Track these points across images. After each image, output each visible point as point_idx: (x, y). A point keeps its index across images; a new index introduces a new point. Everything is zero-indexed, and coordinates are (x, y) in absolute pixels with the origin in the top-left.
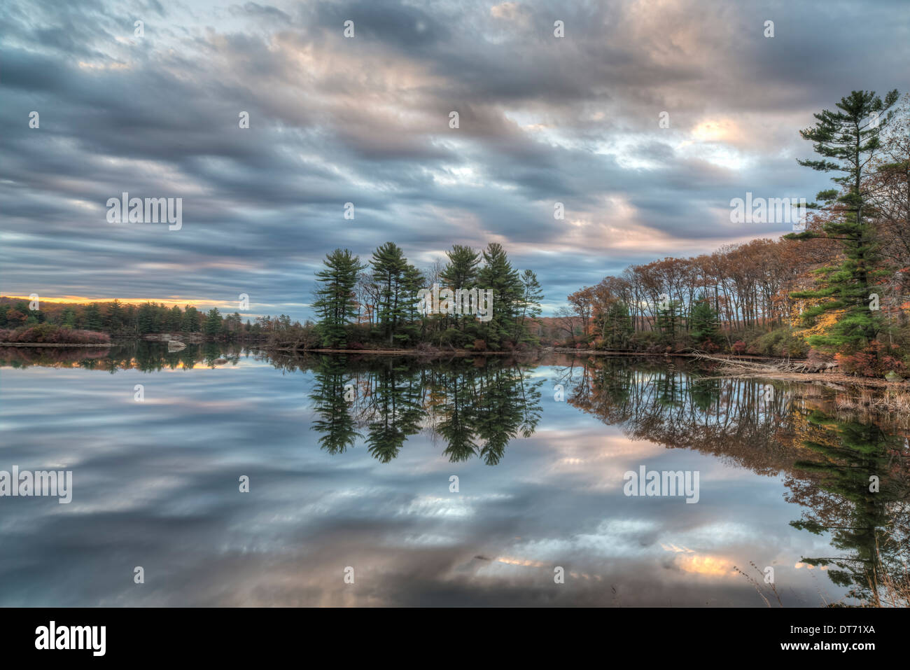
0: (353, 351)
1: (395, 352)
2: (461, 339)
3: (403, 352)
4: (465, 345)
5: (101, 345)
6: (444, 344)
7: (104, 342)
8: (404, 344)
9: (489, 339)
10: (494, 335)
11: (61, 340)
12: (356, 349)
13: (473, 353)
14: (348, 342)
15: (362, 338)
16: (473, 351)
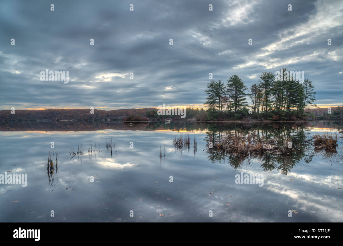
0: (220, 122)
1: (237, 122)
2: (267, 115)
3: (240, 122)
4: (268, 118)
5: (146, 122)
6: (259, 118)
7: (147, 120)
8: (241, 118)
9: (280, 115)
10: (282, 113)
11: (135, 120)
12: (221, 121)
13: (272, 122)
14: (217, 118)
15: (223, 116)
16: (273, 121)
